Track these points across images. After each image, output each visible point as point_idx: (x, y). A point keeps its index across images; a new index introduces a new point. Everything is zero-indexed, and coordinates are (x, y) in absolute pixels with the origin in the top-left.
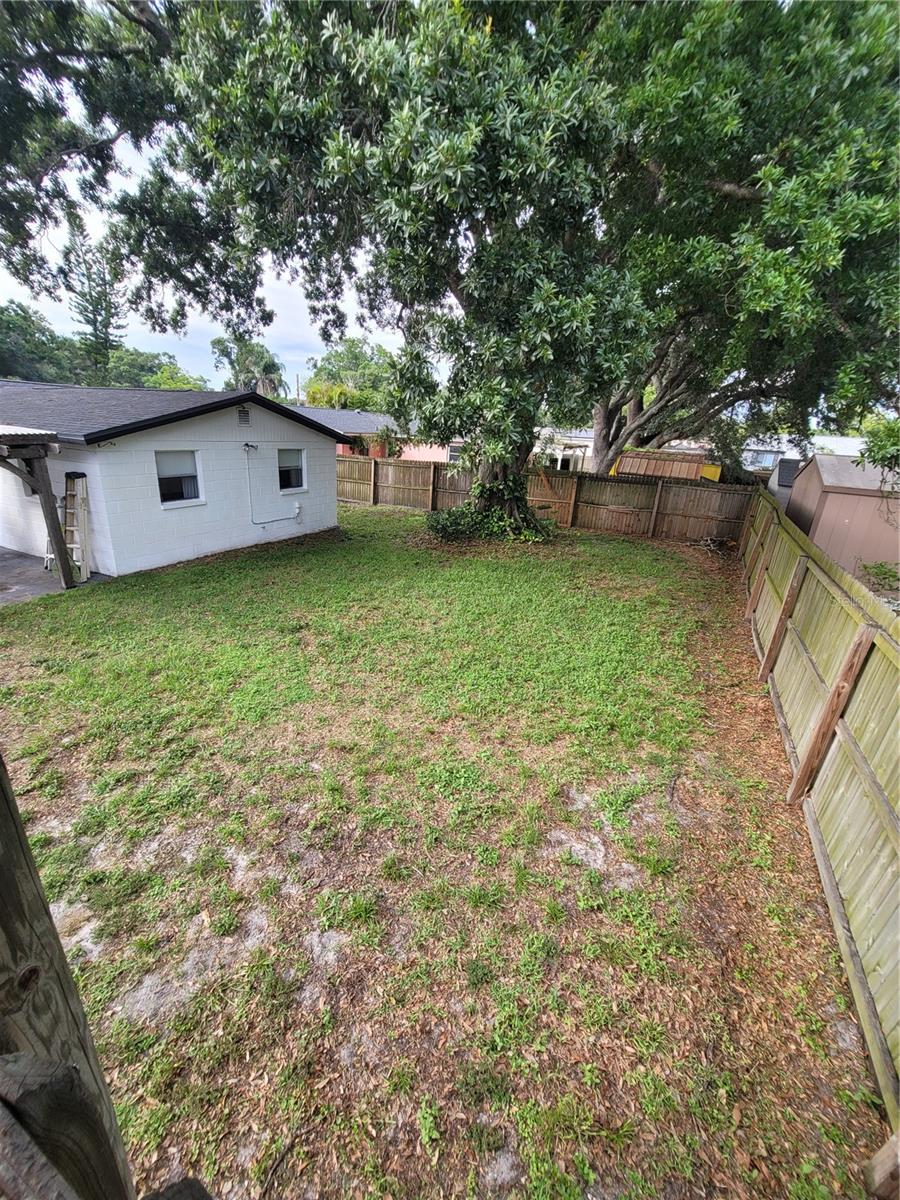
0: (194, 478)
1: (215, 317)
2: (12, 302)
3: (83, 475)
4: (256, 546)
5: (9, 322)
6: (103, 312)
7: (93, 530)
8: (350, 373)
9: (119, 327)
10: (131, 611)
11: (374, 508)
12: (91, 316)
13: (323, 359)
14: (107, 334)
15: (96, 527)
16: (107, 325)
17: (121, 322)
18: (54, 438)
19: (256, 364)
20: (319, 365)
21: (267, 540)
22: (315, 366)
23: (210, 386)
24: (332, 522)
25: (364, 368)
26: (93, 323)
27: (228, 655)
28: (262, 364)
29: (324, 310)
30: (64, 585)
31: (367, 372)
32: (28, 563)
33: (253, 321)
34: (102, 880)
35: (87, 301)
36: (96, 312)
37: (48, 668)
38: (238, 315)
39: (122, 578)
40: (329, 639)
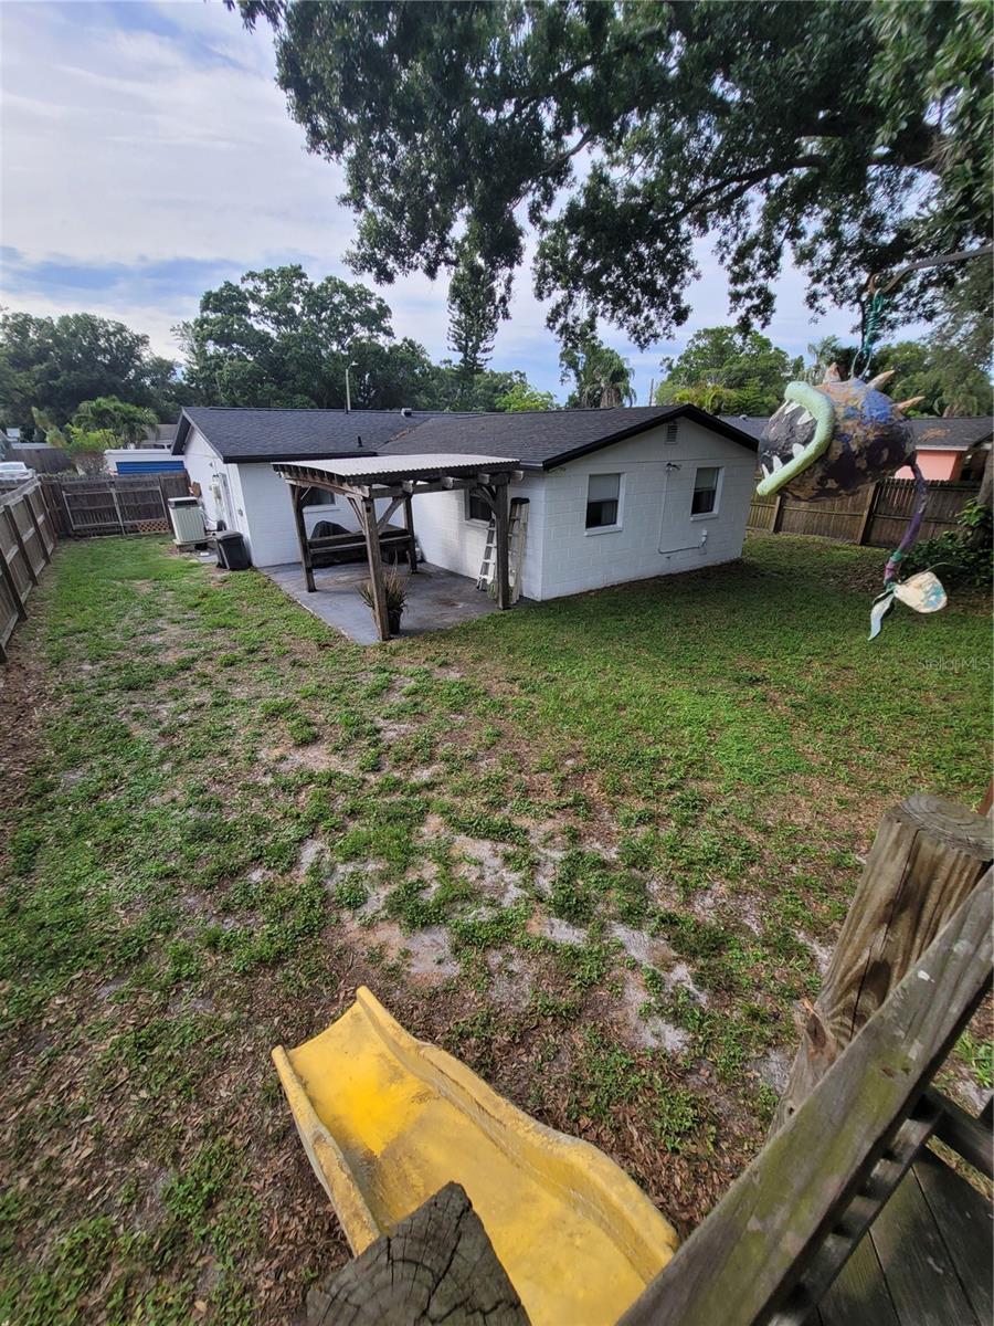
0: (615, 503)
1: (621, 326)
2: (405, 340)
3: (527, 501)
4: (658, 577)
5: (402, 359)
6: (474, 338)
7: (525, 555)
8: (713, 371)
9: (485, 351)
10: (567, 637)
11: (776, 538)
12: (464, 342)
13: (681, 358)
14: (475, 359)
15: (529, 551)
16: (476, 349)
17: (488, 345)
18: (516, 465)
19: (603, 373)
20: (674, 366)
21: (669, 572)
22: (670, 367)
23: (555, 401)
24: (735, 554)
25: (731, 363)
26: (463, 349)
27: (684, 699)
28: (611, 372)
29: (748, 295)
30: (501, 606)
31: (735, 367)
32: (460, 581)
33: (664, 323)
34: (676, 923)
35: (462, 329)
36: (468, 339)
37: (522, 687)
38: (647, 318)
39: (545, 603)
40: (800, 699)
